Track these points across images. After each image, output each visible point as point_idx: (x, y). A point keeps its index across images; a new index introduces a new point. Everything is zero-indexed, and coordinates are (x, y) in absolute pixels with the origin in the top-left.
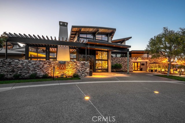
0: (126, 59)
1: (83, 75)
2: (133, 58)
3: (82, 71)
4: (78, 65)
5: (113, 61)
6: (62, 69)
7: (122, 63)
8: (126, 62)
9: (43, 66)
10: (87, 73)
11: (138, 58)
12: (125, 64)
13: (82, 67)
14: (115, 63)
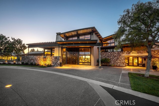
0: (115, 54)
1: (56, 65)
2: (125, 52)
3: (55, 62)
4: (53, 58)
5: (102, 56)
6: (44, 61)
7: (111, 57)
8: (116, 57)
9: (37, 59)
10: (58, 64)
11: (131, 51)
12: (115, 58)
13: (55, 60)
14: (104, 58)
